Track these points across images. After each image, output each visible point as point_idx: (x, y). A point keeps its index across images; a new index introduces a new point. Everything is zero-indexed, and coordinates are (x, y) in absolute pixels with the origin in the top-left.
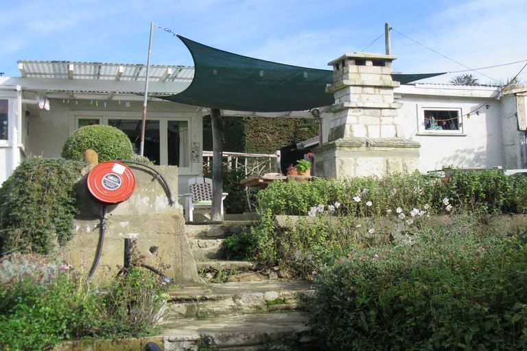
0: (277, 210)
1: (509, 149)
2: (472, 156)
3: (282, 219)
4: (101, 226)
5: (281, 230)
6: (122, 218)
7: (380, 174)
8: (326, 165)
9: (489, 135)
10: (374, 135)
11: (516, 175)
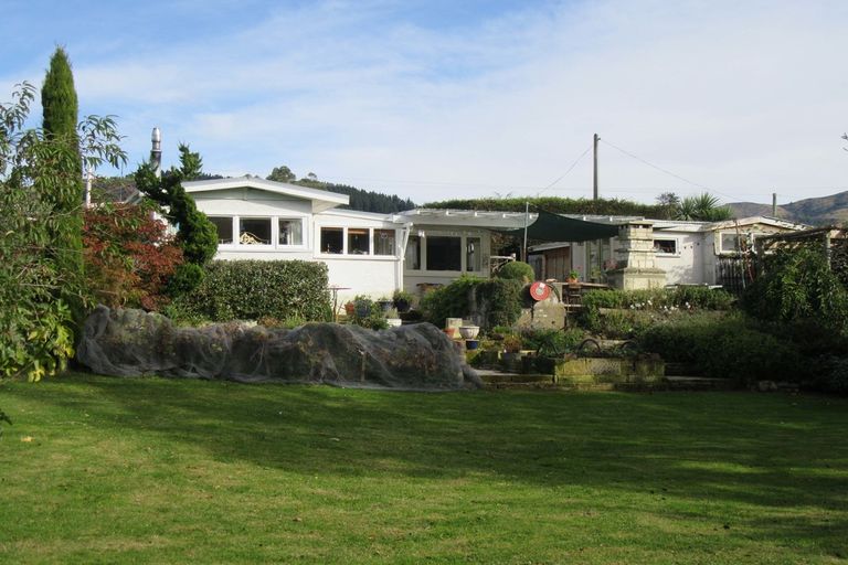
0: (598, 305)
1: (708, 267)
2: (682, 272)
3: (603, 311)
4: (532, 312)
5: (601, 316)
6: (540, 308)
7: (646, 287)
8: (617, 282)
9: (695, 257)
10: (642, 266)
11: (716, 289)
